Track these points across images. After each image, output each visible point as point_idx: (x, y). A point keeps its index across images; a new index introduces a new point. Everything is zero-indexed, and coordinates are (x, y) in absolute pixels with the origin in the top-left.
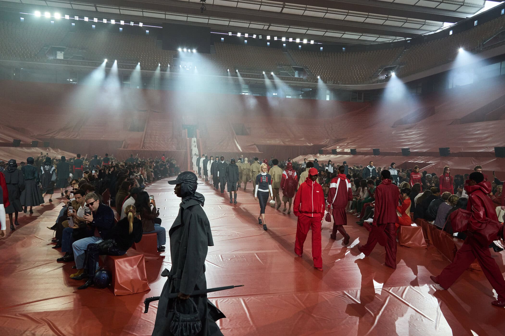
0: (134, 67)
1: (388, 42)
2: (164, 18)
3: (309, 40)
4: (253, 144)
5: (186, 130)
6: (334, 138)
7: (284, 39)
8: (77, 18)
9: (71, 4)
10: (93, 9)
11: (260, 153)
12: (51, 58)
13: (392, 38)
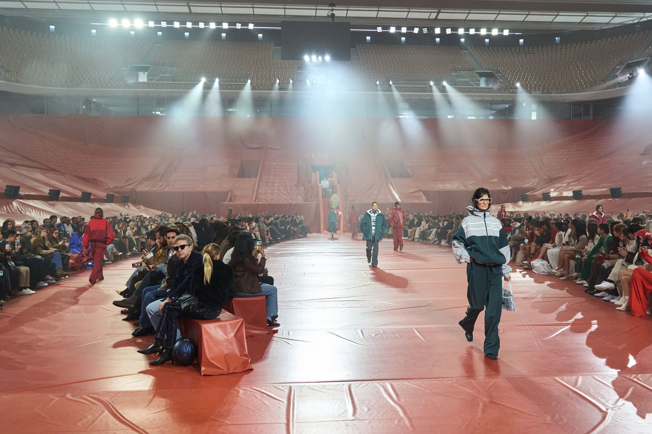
0: (241, 87)
1: (631, 22)
2: (284, 14)
3: (501, 30)
4: (418, 189)
5: (318, 172)
6: (545, 177)
7: (461, 31)
8: (164, 24)
9: (156, 5)
10: (185, 9)
11: (429, 202)
12: (131, 81)
13: (637, 16)
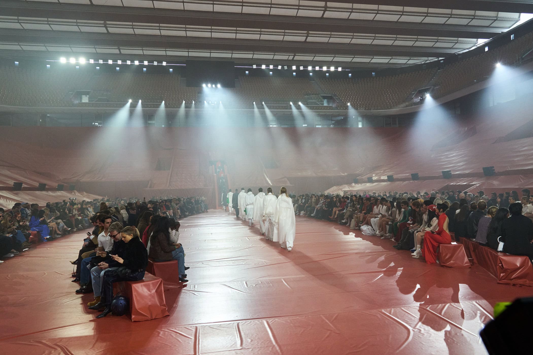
0: (158, 106)
1: (420, 63)
2: (187, 55)
3: (336, 68)
4: (284, 177)
5: (214, 166)
6: (369, 166)
7: (310, 68)
8: (101, 62)
9: (95, 48)
10: (117, 51)
11: (291, 185)
12: (76, 102)
13: (423, 59)
